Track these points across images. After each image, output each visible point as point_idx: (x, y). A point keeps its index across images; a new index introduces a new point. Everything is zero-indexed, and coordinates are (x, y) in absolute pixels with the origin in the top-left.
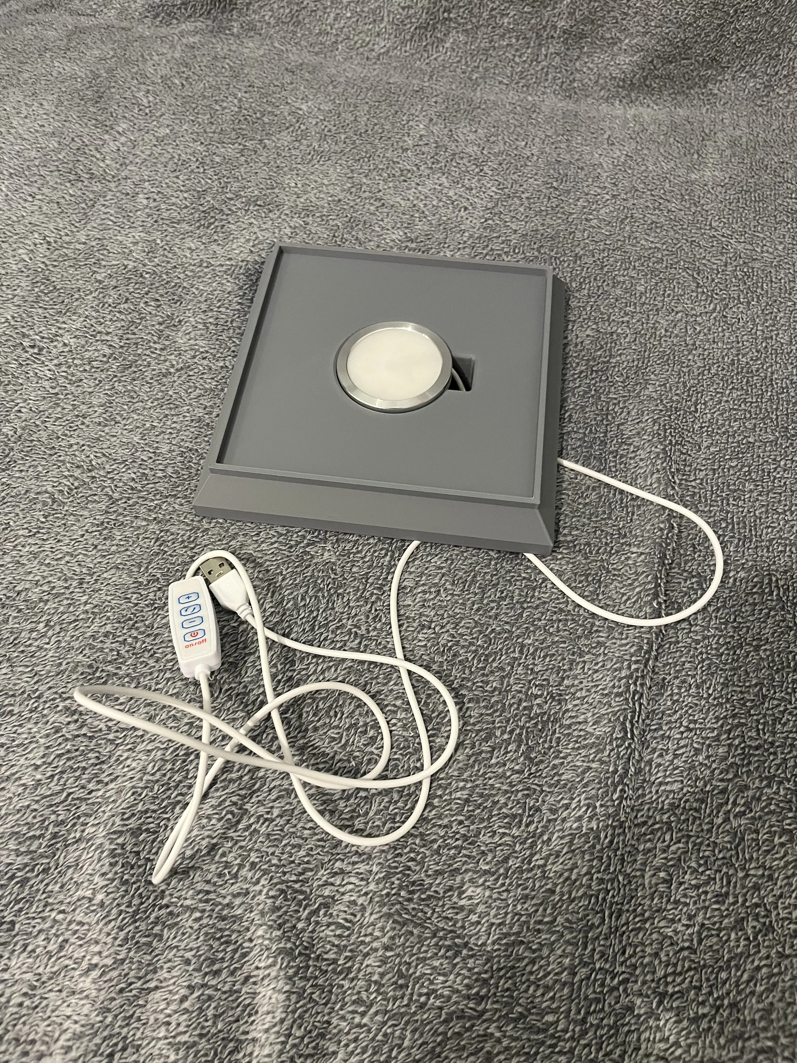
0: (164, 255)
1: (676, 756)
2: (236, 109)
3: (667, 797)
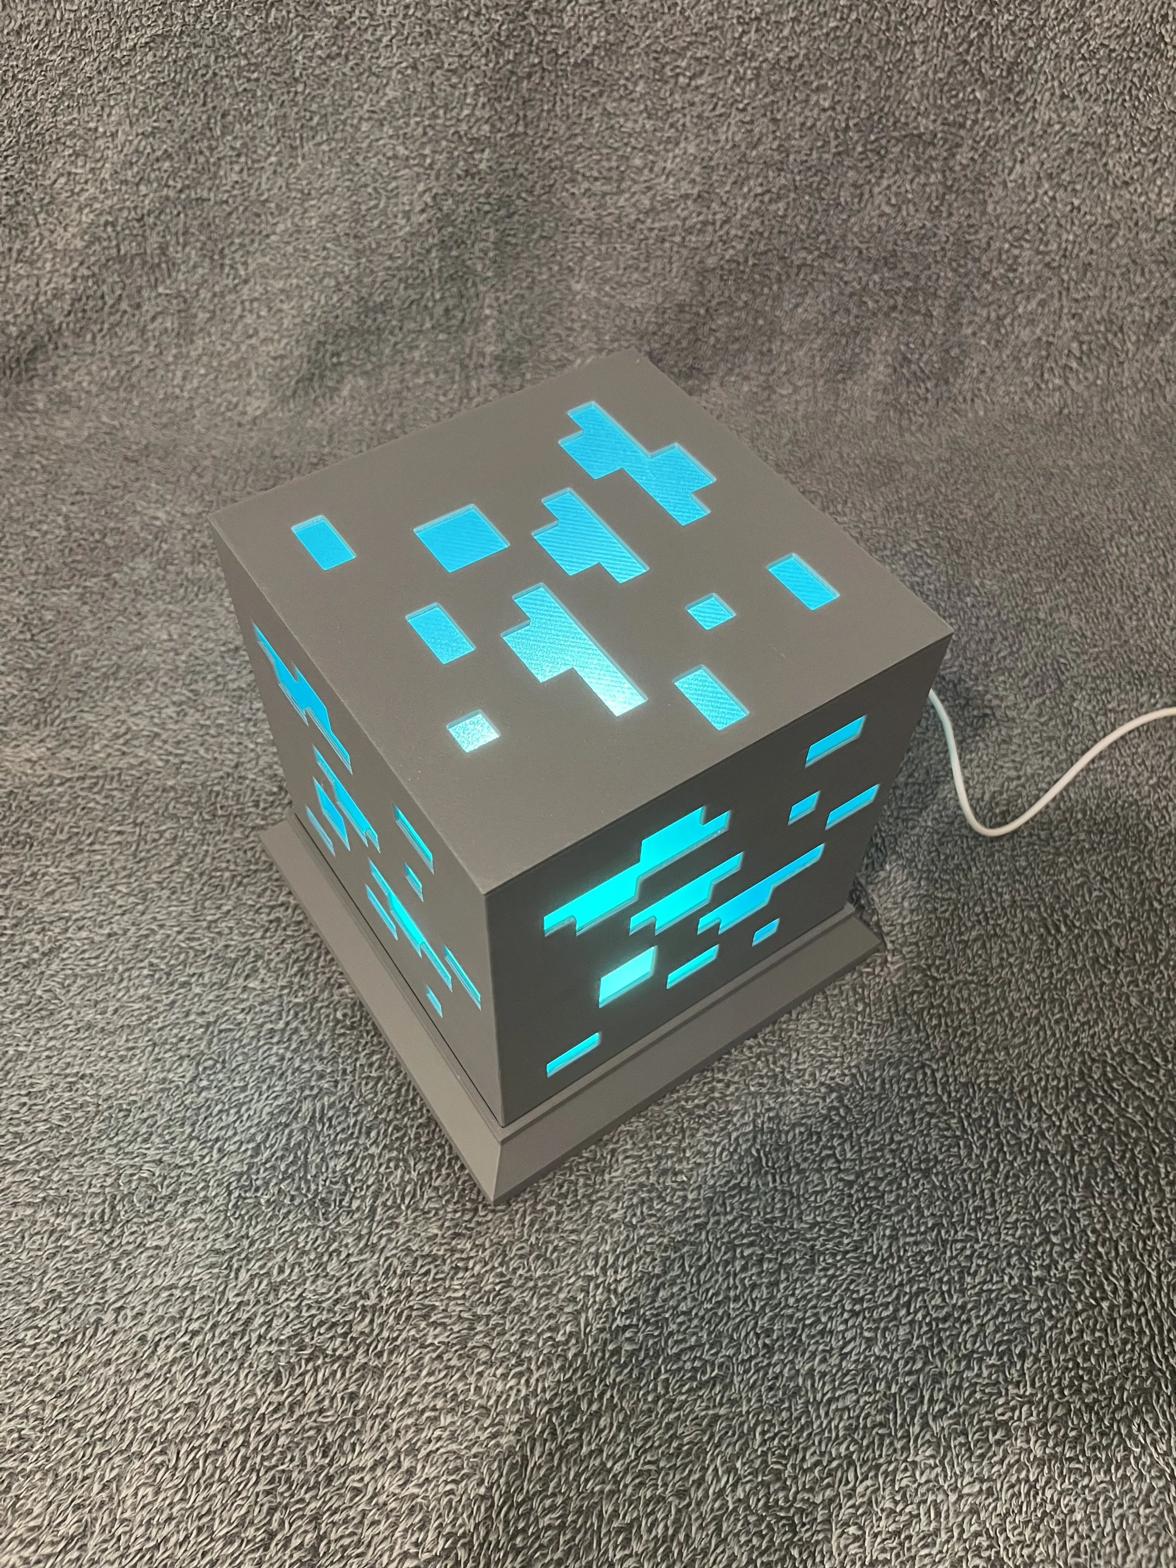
2: (64, 533)
3: (841, 1419)
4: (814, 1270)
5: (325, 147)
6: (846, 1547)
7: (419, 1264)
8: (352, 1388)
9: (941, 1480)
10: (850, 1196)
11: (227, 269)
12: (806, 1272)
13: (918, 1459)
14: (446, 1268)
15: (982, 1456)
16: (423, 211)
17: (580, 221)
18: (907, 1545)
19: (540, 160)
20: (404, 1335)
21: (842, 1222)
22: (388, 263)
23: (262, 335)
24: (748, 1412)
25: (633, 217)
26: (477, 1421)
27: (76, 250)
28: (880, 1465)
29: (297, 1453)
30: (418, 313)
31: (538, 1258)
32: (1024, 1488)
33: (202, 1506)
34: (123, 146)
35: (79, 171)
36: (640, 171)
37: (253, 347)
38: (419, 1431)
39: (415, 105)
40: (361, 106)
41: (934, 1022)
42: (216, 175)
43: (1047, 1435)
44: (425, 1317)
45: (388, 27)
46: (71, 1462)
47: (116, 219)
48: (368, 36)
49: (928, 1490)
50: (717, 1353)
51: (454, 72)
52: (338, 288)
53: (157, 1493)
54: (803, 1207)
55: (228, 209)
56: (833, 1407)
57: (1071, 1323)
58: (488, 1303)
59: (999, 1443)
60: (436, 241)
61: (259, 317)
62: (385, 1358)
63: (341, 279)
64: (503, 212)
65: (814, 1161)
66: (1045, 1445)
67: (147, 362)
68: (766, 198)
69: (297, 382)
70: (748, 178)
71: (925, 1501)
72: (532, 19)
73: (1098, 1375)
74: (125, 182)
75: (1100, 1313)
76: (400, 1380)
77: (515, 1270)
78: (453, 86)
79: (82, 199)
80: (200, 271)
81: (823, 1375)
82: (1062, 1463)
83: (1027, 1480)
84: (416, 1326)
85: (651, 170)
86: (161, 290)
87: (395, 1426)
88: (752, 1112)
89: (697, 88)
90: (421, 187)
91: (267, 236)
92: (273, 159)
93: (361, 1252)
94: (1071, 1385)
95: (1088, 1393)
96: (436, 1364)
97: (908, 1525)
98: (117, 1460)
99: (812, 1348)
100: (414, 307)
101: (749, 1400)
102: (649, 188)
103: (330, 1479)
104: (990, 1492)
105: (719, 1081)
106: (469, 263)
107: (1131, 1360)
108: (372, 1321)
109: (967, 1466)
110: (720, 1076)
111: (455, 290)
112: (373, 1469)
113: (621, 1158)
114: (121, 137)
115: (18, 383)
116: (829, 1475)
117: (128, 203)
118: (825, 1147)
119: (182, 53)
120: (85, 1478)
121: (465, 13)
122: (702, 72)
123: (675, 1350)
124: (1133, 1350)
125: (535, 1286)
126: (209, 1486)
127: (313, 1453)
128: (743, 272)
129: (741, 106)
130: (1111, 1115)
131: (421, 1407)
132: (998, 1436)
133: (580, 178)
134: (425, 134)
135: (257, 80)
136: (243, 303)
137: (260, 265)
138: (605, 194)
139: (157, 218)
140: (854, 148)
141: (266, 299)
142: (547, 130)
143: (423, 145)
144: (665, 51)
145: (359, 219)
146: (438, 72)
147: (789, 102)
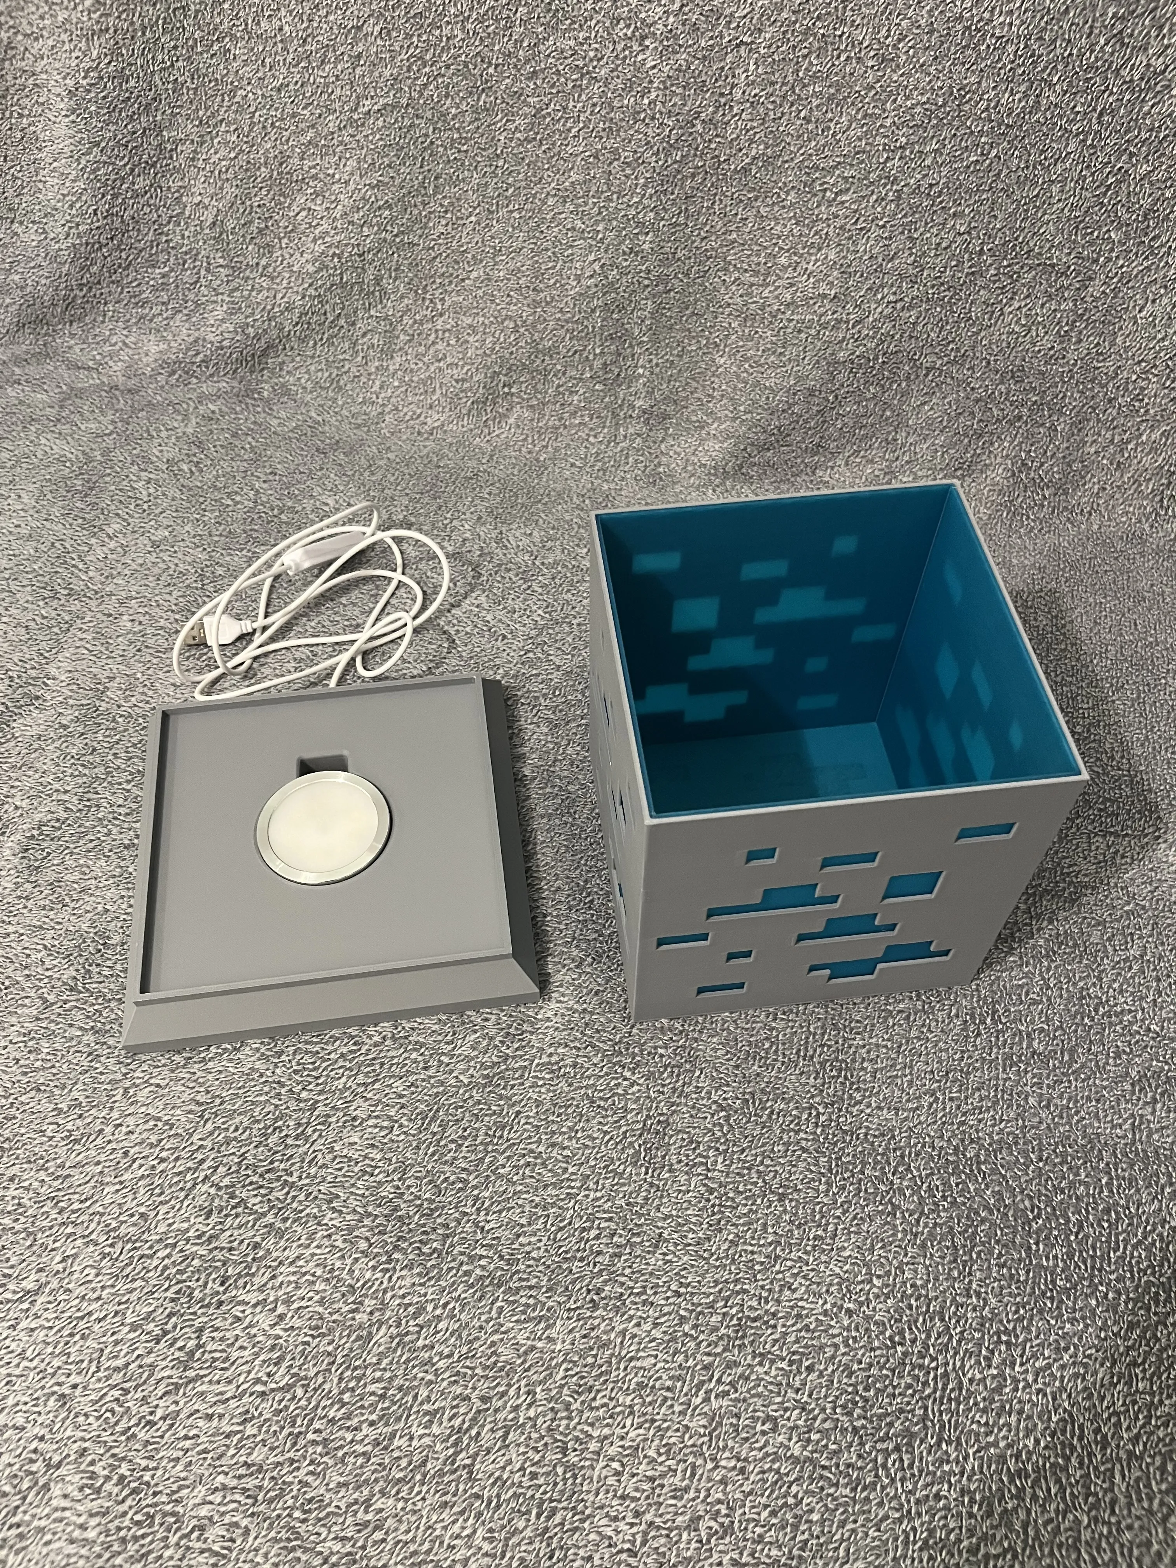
0: (143, 693)
1: (656, 1325)
2: (251, 505)
3: (636, 1375)
4: (654, 1253)
5: (516, 215)
6: (606, 1477)
7: (338, 1160)
8: (258, 1239)
9: (705, 1448)
10: (708, 1200)
11: (427, 303)
12: (649, 1252)
13: (691, 1425)
14: (356, 1169)
15: (746, 1439)
16: (592, 276)
17: (728, 305)
18: (657, 1491)
19: (697, 248)
20: (308, 1211)
21: (693, 1220)
22: (559, 315)
23: (449, 360)
24: (560, 1351)
25: (776, 308)
26: (343, 1295)
27: (308, 273)
28: (656, 1421)
29: (203, 1276)
30: (579, 362)
31: (430, 1182)
32: (771, 1477)
33: (124, 1295)
34: (353, 192)
35: (317, 208)
36: (785, 268)
37: (440, 369)
38: (298, 1288)
39: (594, 189)
40: (550, 184)
41: (834, 1073)
42: (425, 226)
43: (809, 1440)
44: (330, 1202)
45: (577, 121)
46: (47, 1233)
47: (342, 252)
48: (560, 126)
49: (691, 1453)
50: (550, 1297)
51: (628, 164)
52: (516, 330)
53: (97, 1275)
54: (664, 1201)
55: (433, 253)
56: (632, 1364)
57: (863, 1355)
58: (380, 1205)
59: (764, 1433)
60: (600, 303)
61: (448, 345)
62: (288, 1224)
63: (519, 323)
64: (661, 287)
65: (687, 1165)
66: (804, 1448)
67: (354, 370)
68: (899, 306)
69: (473, 403)
70: (883, 286)
71: (685, 1461)
72: (699, 127)
73: (872, 1406)
74: (351, 223)
75: (893, 1356)
76: (295, 1245)
77: (409, 1187)
78: (627, 177)
79: (317, 232)
80: (406, 301)
81: (634, 1336)
82: (814, 1467)
83: (778, 1471)
84: (319, 1207)
85: (795, 270)
86: (372, 312)
87: (280, 1279)
88: (645, 1113)
89: (843, 203)
90: (592, 257)
91: (463, 280)
92: (473, 219)
93: (297, 1138)
94: (844, 1407)
95: (859, 1418)
96: (326, 1242)
97: (663, 1476)
98: (79, 1242)
99: (632, 1312)
100: (577, 356)
101: (564, 1342)
102: (792, 285)
103: (220, 1304)
104: (742, 1471)
105: (625, 1079)
106: (628, 326)
107: (908, 1403)
108: (288, 1193)
109: (730, 1443)
110: (628, 1074)
111: (613, 348)
112: (255, 1306)
113: (523, 1121)
114: (352, 186)
115: (251, 373)
116: (611, 1417)
117: (353, 241)
118: (700, 1155)
119: (406, 122)
120: (53, 1250)
121: (642, 116)
122: (848, 190)
123: (516, 1285)
124: (912, 1396)
125: (421, 1205)
126: (134, 1280)
127: (215, 1280)
128: (872, 367)
129: (881, 223)
130: (969, 1192)
131: (304, 1270)
132: (765, 1428)
133: (731, 269)
134: (600, 213)
135: (466, 151)
136: (437, 331)
137: (453, 302)
138: (752, 285)
139: (375, 255)
140: (987, 270)
141: (456, 331)
142: (706, 224)
143: (597, 223)
144: (816, 168)
145: (538, 275)
146: (616, 163)
147: (927, 224)
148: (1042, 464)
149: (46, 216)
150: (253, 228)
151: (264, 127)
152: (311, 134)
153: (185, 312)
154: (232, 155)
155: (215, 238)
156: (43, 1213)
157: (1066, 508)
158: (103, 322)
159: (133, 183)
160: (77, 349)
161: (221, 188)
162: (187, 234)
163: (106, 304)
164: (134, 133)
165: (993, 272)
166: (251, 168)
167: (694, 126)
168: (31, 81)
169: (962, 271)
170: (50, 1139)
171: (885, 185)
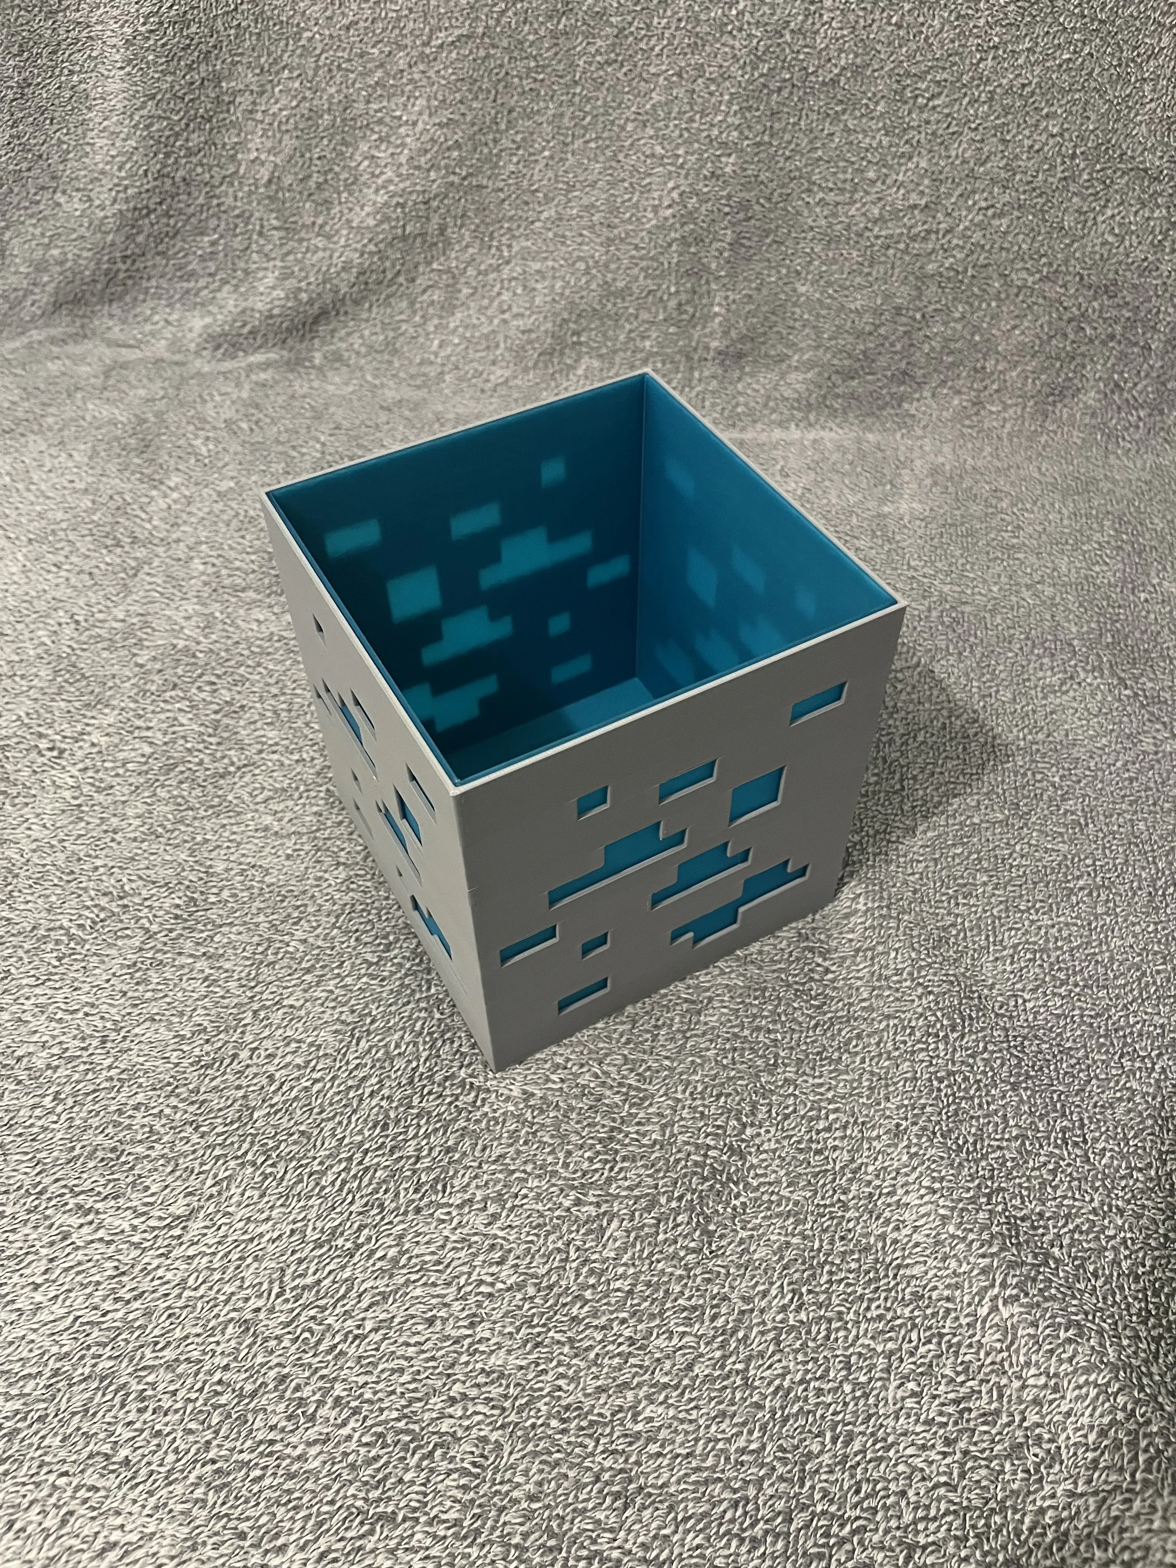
5: (592, 145)
6: (903, 1399)
9: (1006, 1365)
11: (493, 250)
16: (670, 206)
17: (812, 228)
19: (781, 169)
22: (634, 252)
25: (862, 225)
27: (368, 228)
30: (653, 304)
34: (421, 134)
35: (381, 155)
36: (873, 182)
37: (505, 321)
39: (676, 109)
40: (628, 108)
42: (496, 165)
45: (661, 38)
47: (406, 202)
48: (643, 45)
49: (992, 1371)
50: (793, 1192)
51: (713, 80)
52: (587, 271)
55: (502, 196)
56: (901, 1272)
60: (678, 236)
61: (515, 294)
63: (591, 264)
64: (741, 216)
67: (411, 330)
68: (990, 213)
70: (974, 192)
71: (988, 1381)
72: (788, 37)
74: (418, 168)
78: (711, 94)
79: (380, 181)
85: (884, 183)
86: (435, 266)
89: (934, 108)
90: (671, 184)
92: (546, 153)
98: (232, 1163)
100: (650, 298)
102: (880, 199)
104: (1056, 1388)
106: (705, 260)
111: (689, 285)
114: (420, 125)
115: (301, 341)
117: (418, 188)
119: (482, 53)
121: (730, 27)
122: (940, 94)
128: (961, 282)
129: (973, 126)
133: (816, 188)
134: (681, 136)
135: (542, 80)
136: (502, 281)
137: (523, 248)
138: (838, 204)
139: (441, 201)
140: (1080, 176)
141: (524, 279)
142: (790, 142)
143: (678, 146)
144: (908, 74)
145: (614, 210)
146: (700, 81)
147: (1019, 125)
148: (1135, 385)
149: (92, 181)
150: (312, 184)
151: (330, 70)
152: (379, 74)
153: (234, 282)
154: (294, 103)
155: (269, 197)
156: (181, 1139)
157: (1162, 429)
158: (144, 301)
159: (187, 140)
160: (116, 329)
161: (280, 141)
162: (240, 194)
163: (149, 279)
164: (192, 83)
165: (1086, 177)
166: (314, 114)
167: (782, 36)
168: (84, 34)
169: (1054, 176)
170: (177, 1065)
171: (978, 86)
